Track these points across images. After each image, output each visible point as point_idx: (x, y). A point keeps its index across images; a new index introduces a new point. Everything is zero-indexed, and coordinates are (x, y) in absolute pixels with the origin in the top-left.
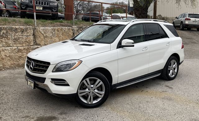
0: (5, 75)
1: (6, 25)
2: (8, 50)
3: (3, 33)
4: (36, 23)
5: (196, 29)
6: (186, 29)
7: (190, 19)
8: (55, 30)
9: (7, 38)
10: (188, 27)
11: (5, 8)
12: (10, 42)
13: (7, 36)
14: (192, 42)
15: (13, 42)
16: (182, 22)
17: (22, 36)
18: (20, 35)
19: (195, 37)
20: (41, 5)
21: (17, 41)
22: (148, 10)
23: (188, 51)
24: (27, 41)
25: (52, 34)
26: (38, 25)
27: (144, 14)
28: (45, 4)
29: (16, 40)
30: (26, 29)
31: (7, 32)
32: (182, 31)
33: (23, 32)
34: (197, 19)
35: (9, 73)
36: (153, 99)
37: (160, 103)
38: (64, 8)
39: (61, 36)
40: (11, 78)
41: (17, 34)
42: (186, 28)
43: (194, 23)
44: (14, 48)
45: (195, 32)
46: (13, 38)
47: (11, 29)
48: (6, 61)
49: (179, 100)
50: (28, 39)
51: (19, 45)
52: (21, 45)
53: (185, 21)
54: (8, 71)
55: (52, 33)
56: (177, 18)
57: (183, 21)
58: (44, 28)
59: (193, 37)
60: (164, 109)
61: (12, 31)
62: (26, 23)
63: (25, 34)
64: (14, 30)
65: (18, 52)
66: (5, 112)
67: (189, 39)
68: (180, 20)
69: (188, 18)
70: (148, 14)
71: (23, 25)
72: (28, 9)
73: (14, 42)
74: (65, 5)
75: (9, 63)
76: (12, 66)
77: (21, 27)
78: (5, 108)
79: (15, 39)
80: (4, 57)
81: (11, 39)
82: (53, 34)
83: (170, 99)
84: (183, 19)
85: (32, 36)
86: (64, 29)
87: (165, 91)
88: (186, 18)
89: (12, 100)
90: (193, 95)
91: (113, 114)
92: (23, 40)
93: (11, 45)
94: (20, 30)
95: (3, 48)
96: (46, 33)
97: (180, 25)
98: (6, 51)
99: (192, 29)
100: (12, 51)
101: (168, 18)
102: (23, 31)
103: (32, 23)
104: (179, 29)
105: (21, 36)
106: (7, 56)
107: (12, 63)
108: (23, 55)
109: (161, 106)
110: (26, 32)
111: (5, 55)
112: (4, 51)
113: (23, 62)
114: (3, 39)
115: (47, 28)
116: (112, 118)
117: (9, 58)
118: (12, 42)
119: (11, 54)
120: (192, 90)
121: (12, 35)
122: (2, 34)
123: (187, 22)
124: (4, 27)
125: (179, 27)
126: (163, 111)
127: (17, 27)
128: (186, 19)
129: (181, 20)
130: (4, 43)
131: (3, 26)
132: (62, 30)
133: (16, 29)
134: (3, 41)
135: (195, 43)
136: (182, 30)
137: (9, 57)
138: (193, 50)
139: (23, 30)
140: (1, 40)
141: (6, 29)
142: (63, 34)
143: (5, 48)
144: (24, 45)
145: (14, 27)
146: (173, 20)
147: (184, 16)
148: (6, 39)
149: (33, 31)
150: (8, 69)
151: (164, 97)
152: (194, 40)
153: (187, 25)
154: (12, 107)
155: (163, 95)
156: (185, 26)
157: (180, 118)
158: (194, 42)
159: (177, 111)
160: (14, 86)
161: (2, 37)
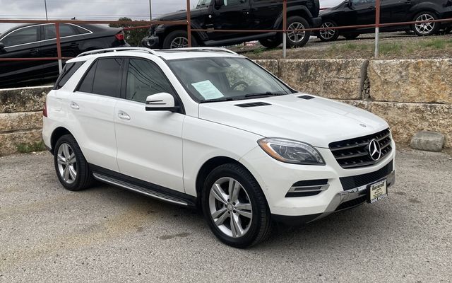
3: (311, 72)
8: (408, 66)
9: (315, 81)
12: (319, 89)
13: (316, 78)
17: (338, 78)
18: (334, 77)
21: (329, 88)
24: (346, 89)
25: (399, 77)
29: (327, 86)
30: (346, 65)
31: (315, 71)
33: (339, 70)
39: (426, 81)
41: (330, 75)
46: (324, 81)
47: (323, 65)
50: (347, 86)
51: (331, 96)
52: (334, 97)
55: (401, 73)
58: (382, 62)
61: (323, 69)
63: (343, 75)
64: (326, 68)
73: (324, 88)
77: (337, 61)
79: (326, 84)
81: (320, 83)
82: (402, 77)
86: (438, 64)
92: (339, 87)
94: (336, 67)
96: (386, 73)
102: (339, 68)
105: (335, 79)
110: (345, 72)
114: (310, 82)
115: (388, 61)
118: (322, 89)
121: (323, 76)
122: (309, 73)
124: (313, 61)
127: (331, 61)
132: (430, 65)
133: (330, 64)
134: (310, 86)
139: (341, 66)
140: (307, 83)
141: (314, 64)
142: (432, 78)
144: (340, 96)
148: (313, 82)
161: (310, 79)
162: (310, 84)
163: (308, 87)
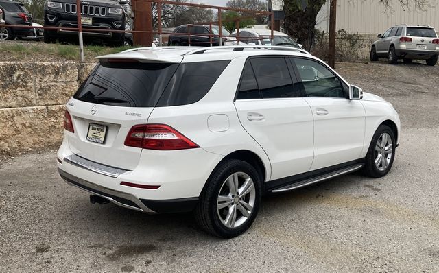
0: (27, 166)
1: (23, 59)
2: (28, 112)
3: (19, 77)
4: (82, 53)
5: (423, 62)
6: (402, 60)
7: (411, 40)
9: (26, 87)
10: (406, 56)
11: (4, 19)
12: (32, 95)
13: (26, 83)
14: (415, 91)
15: (37, 94)
16: (392, 45)
17: (56, 82)
18: (51, 81)
19: (422, 80)
20: (88, 13)
21: (46, 93)
22: (316, 20)
23: (407, 110)
24: (67, 93)
26: (87, 59)
27: (307, 28)
28: (97, 13)
29: (43, 91)
30: (65, 68)
31: (25, 75)
32: (393, 66)
33: (57, 73)
34: (425, 39)
35: (34, 161)
36: (343, 210)
37: (357, 218)
38: (132, 18)
40: (41, 172)
41: (45, 79)
42: (400, 58)
43: (421, 49)
44: (40, 108)
45: (422, 69)
46: (38, 87)
47: (34, 68)
48: (23, 137)
49: (395, 213)
50: (68, 89)
51: (49, 102)
52: (54, 102)
53: (399, 44)
54: (30, 157)
56: (382, 38)
57: (395, 44)
59: (417, 80)
60: (367, 231)
61: (36, 73)
62: (62, 55)
63: (63, 79)
64: (40, 71)
65: (49, 116)
66: (52, 237)
67: (408, 83)
68: (389, 41)
69: (405, 36)
70: (317, 27)
71: (58, 60)
72: (63, 22)
73: (39, 95)
74: (134, 12)
75: (30, 141)
76: (36, 146)
77: (53, 64)
78: (50, 229)
79: (41, 89)
80: (20, 127)
81: (33, 88)
83: (377, 212)
84: (394, 39)
85: (76, 83)
87: (366, 196)
88: (400, 37)
89: (58, 214)
90: (423, 203)
91: (265, 240)
92: (59, 91)
93: (34, 102)
94: (52, 70)
95: (19, 108)
97: (387, 52)
98: (23, 116)
99: (414, 61)
100: (37, 114)
101: (361, 36)
102: (57, 72)
103: (74, 54)
104: (387, 60)
105: (53, 83)
106: (27, 124)
107: (37, 139)
108: (58, 123)
109: (360, 224)
110: (64, 75)
111: (23, 124)
112: (20, 115)
113: (57, 138)
114: (18, 89)
116: (265, 247)
117: (30, 129)
118: (36, 96)
119: (34, 122)
120: (420, 194)
121: (36, 81)
122: (15, 78)
123: (404, 46)
124: (20, 64)
125: (385, 56)
126: (364, 235)
127: (45, 63)
128: (401, 39)
129: (391, 42)
130: (20, 99)
131: (19, 62)
133: (44, 68)
134: (19, 93)
135: (422, 93)
136: (394, 62)
137: (29, 127)
138: (420, 110)
139: (58, 69)
140: (14, 91)
141: (23, 68)
143: (23, 108)
144: (60, 101)
145: (40, 63)
146: (371, 41)
147: (397, 31)
148: (23, 89)
149: (78, 72)
150: (28, 152)
151: (363, 206)
152: (420, 86)
153: (404, 53)
154: (63, 228)
155: (362, 204)
156: (398, 54)
157: (398, 248)
158: (420, 90)
159: (392, 234)
160: (53, 188)
161: (17, 85)
162: (18, 91)
163: (15, 94)
